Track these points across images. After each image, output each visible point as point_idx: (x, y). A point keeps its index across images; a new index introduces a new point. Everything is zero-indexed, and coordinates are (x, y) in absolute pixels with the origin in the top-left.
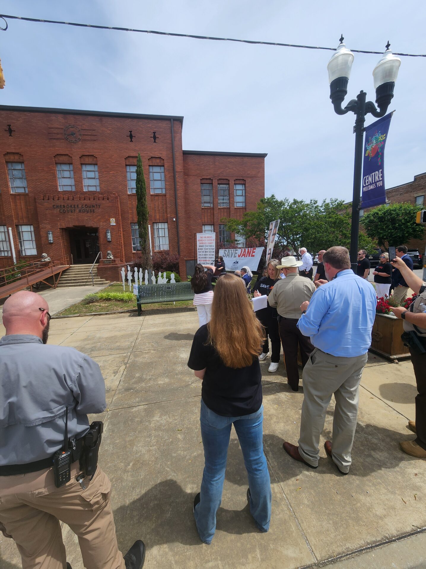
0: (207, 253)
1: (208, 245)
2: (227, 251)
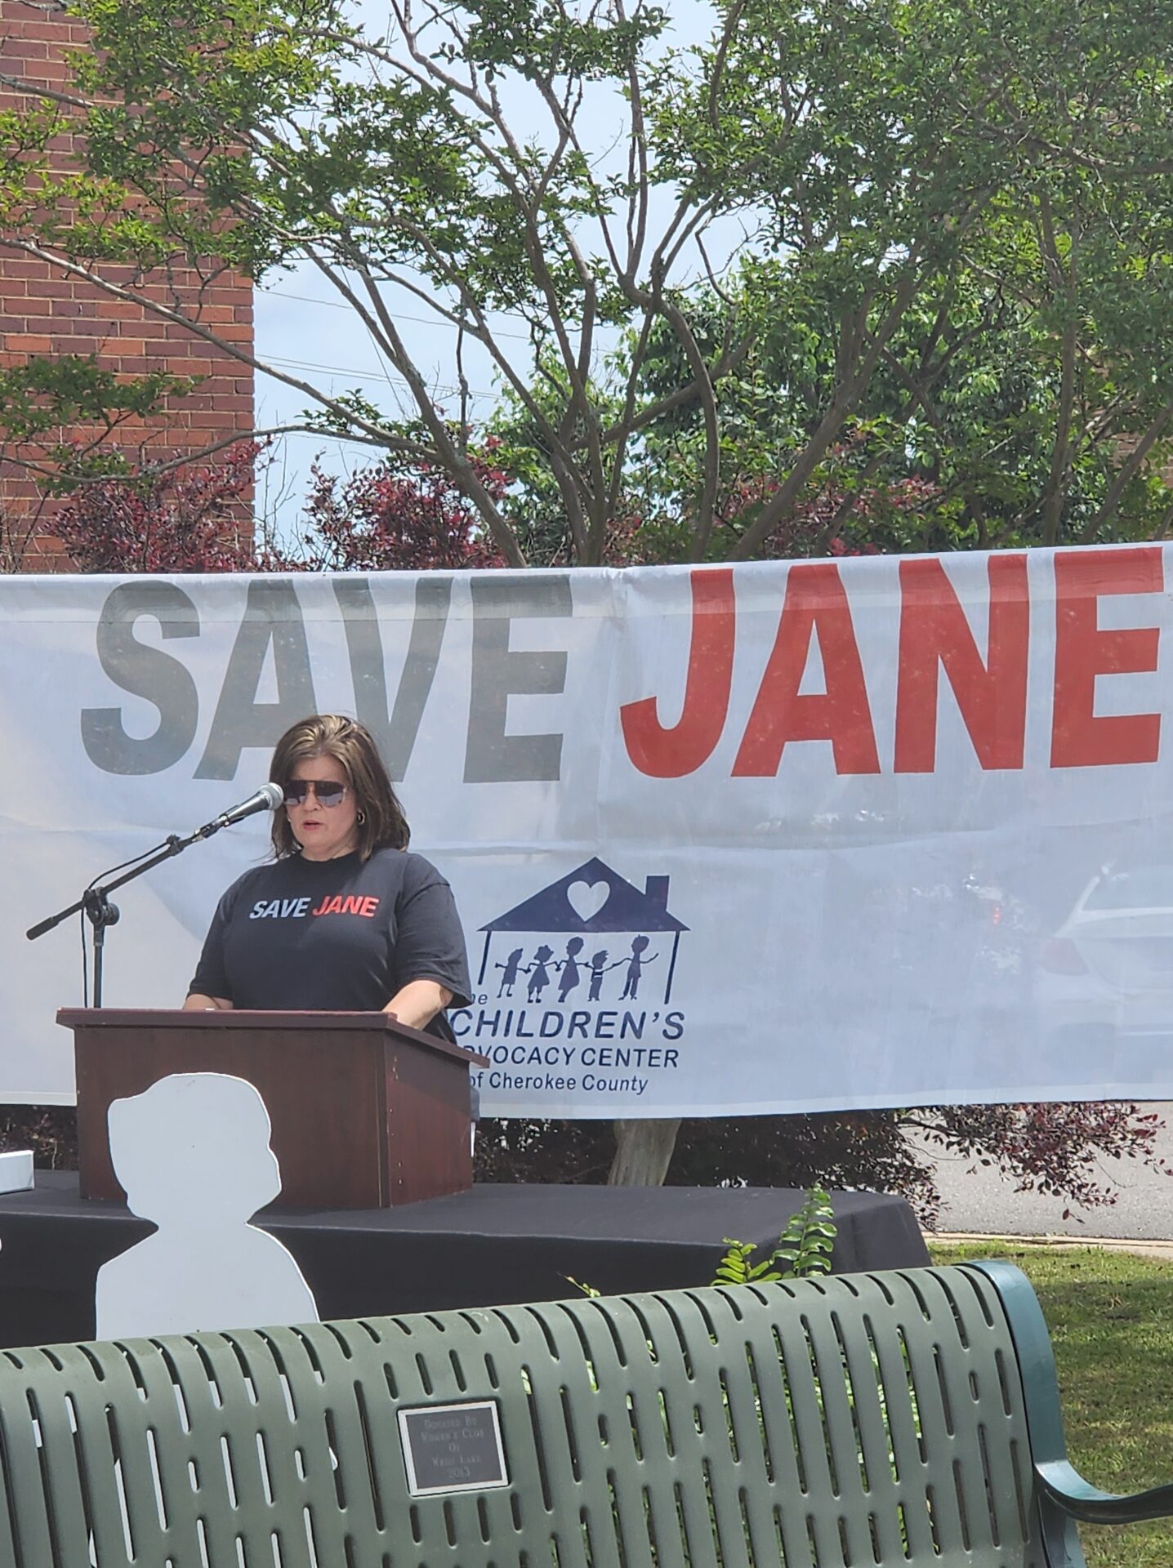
2: (204, 616)
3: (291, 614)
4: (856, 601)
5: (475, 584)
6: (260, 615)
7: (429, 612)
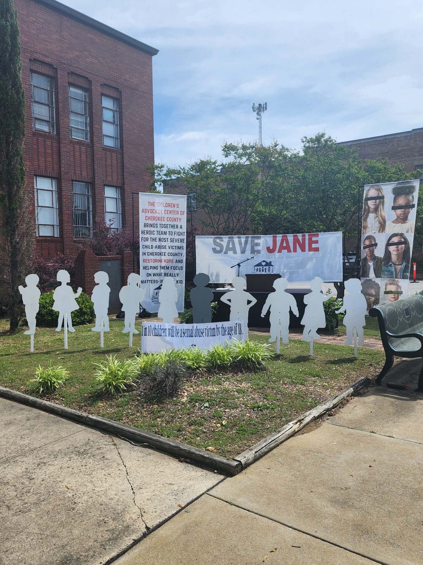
0: (163, 244)
2: (224, 239)
4: (288, 238)
5: (251, 237)
7: (246, 239)
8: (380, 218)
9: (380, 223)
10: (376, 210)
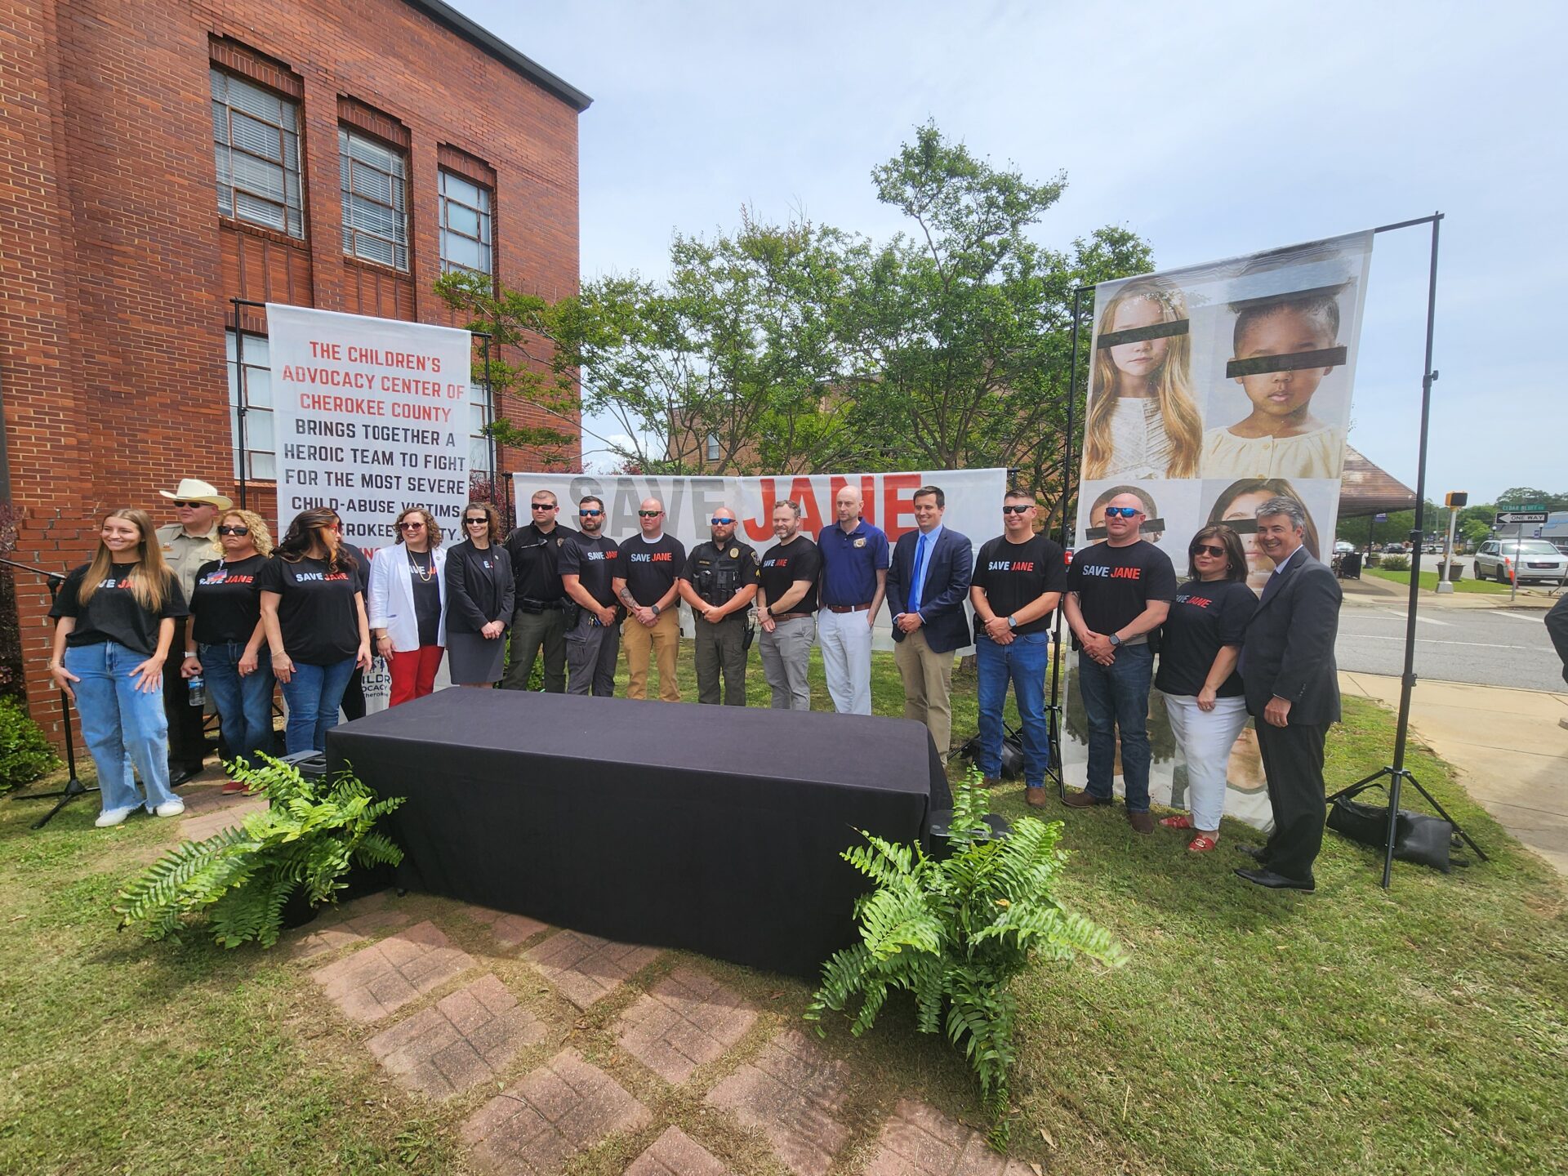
0: (381, 494)
1: (401, 423)
2: (603, 488)
3: (631, 488)
4: (815, 489)
5: (692, 481)
6: (621, 488)
7: (678, 489)
8: (1173, 417)
9: (1172, 435)
10: (1152, 382)
